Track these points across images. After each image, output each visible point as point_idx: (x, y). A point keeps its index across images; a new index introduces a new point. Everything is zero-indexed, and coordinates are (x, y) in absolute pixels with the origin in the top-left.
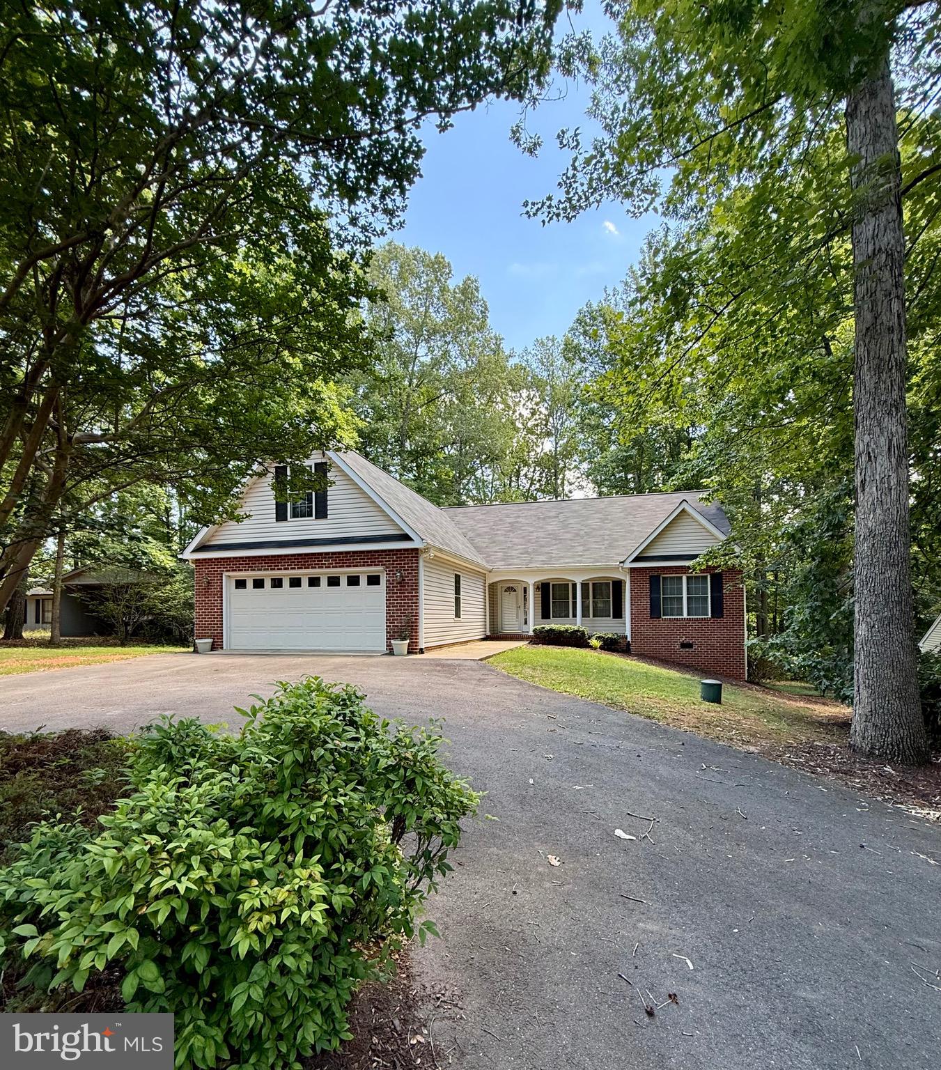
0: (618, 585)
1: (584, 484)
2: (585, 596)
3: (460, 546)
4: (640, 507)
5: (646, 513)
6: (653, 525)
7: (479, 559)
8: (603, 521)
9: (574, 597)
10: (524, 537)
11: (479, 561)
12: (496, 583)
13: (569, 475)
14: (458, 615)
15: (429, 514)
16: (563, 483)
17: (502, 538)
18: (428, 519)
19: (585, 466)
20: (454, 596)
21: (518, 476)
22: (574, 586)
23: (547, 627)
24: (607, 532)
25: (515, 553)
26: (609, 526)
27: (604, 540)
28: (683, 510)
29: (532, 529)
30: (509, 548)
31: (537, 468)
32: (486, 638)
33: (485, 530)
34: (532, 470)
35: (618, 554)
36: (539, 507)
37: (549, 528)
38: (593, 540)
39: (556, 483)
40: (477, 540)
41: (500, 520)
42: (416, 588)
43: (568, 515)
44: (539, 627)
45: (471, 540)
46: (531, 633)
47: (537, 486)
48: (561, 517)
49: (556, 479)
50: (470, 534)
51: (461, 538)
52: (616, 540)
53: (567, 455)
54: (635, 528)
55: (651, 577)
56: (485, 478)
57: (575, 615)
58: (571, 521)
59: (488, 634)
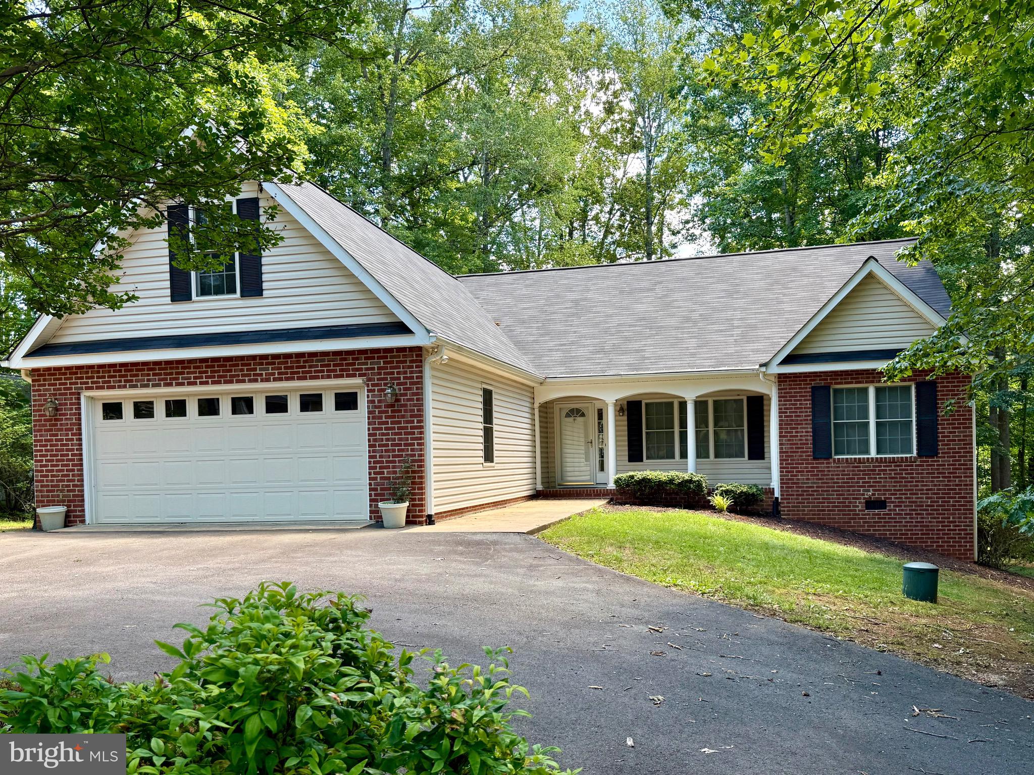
0: (757, 404)
1: (697, 232)
2: (701, 421)
3: (491, 341)
4: (794, 269)
5: (806, 281)
6: (818, 301)
7: (523, 363)
8: (730, 294)
9: (683, 424)
10: (597, 324)
11: (523, 366)
12: (552, 402)
13: (673, 217)
14: (489, 456)
15: (437, 288)
16: (660, 230)
17: (559, 327)
18: (436, 295)
19: (698, 200)
20: (481, 426)
21: (584, 220)
22: (683, 405)
23: (639, 475)
24: (738, 314)
25: (582, 352)
26: (741, 303)
27: (734, 327)
28: (870, 276)
29: (610, 311)
30: (573, 343)
31: (617, 207)
32: (536, 496)
33: (531, 312)
34: (607, 209)
35: (757, 351)
36: (621, 274)
37: (640, 308)
38: (716, 327)
39: (649, 231)
40: (518, 330)
41: (558, 296)
42: (419, 414)
43: (671, 286)
44: (624, 475)
45: (509, 331)
46: (611, 486)
47: (617, 236)
48: (659, 289)
49: (650, 224)
50: (506, 321)
51: (492, 326)
52: (754, 327)
53: (667, 181)
54: (787, 307)
55: (813, 388)
56: (528, 223)
57: (684, 455)
58: (677, 296)
59: (540, 487)
